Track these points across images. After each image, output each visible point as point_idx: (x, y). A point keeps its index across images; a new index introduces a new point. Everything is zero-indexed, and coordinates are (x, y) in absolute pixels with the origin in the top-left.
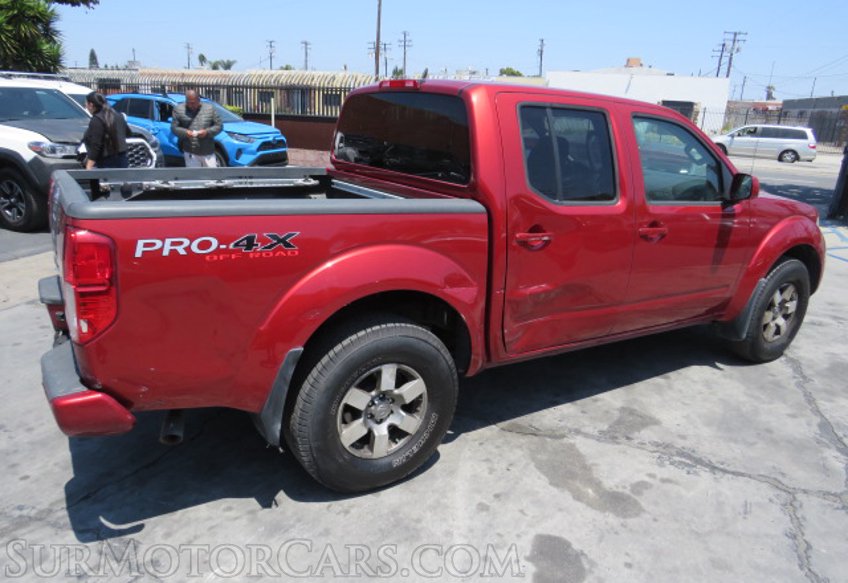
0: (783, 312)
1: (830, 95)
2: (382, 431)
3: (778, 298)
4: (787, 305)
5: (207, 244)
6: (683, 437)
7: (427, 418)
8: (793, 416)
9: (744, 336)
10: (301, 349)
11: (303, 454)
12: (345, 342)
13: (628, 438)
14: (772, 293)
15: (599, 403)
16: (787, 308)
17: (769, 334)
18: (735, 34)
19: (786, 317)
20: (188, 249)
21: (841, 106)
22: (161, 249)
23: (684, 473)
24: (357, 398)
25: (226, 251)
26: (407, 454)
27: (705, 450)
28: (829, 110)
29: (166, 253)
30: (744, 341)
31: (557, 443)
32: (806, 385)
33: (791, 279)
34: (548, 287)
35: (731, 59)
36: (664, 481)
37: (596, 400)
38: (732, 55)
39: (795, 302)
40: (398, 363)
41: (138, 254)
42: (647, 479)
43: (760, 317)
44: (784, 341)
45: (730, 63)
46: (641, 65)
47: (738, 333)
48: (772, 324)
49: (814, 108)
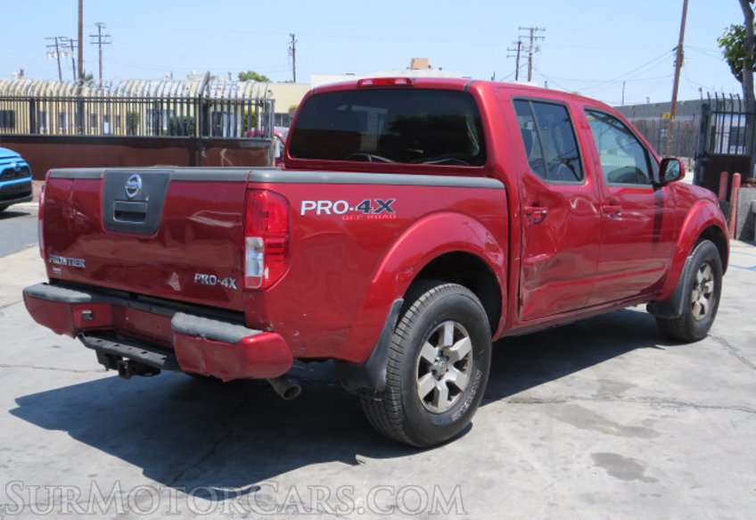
0: (704, 291)
1: (645, 103)
2: (442, 387)
3: (700, 277)
4: (707, 284)
5: (341, 207)
6: (662, 392)
7: (472, 376)
8: (738, 372)
9: (680, 312)
10: (401, 299)
11: (395, 403)
12: (422, 298)
13: (618, 397)
14: (696, 272)
15: (576, 379)
16: (707, 287)
17: (696, 312)
18: (532, 30)
19: (707, 296)
20: (331, 209)
21: (661, 115)
22: (315, 210)
23: (676, 411)
24: (430, 352)
25: (353, 212)
26: (461, 409)
27: (682, 397)
28: (650, 119)
29: (319, 212)
30: (680, 319)
31: (562, 405)
32: (737, 353)
33: (708, 258)
34: (548, 257)
35: (530, 59)
36: (663, 417)
37: (573, 378)
38: (531, 54)
39: (712, 282)
40: (455, 321)
41: (303, 213)
42: (650, 417)
43: (690, 296)
44: (708, 319)
45: (530, 65)
46: (430, 67)
47: (675, 311)
48: (698, 303)
49: (634, 116)
